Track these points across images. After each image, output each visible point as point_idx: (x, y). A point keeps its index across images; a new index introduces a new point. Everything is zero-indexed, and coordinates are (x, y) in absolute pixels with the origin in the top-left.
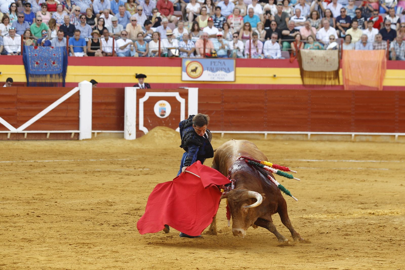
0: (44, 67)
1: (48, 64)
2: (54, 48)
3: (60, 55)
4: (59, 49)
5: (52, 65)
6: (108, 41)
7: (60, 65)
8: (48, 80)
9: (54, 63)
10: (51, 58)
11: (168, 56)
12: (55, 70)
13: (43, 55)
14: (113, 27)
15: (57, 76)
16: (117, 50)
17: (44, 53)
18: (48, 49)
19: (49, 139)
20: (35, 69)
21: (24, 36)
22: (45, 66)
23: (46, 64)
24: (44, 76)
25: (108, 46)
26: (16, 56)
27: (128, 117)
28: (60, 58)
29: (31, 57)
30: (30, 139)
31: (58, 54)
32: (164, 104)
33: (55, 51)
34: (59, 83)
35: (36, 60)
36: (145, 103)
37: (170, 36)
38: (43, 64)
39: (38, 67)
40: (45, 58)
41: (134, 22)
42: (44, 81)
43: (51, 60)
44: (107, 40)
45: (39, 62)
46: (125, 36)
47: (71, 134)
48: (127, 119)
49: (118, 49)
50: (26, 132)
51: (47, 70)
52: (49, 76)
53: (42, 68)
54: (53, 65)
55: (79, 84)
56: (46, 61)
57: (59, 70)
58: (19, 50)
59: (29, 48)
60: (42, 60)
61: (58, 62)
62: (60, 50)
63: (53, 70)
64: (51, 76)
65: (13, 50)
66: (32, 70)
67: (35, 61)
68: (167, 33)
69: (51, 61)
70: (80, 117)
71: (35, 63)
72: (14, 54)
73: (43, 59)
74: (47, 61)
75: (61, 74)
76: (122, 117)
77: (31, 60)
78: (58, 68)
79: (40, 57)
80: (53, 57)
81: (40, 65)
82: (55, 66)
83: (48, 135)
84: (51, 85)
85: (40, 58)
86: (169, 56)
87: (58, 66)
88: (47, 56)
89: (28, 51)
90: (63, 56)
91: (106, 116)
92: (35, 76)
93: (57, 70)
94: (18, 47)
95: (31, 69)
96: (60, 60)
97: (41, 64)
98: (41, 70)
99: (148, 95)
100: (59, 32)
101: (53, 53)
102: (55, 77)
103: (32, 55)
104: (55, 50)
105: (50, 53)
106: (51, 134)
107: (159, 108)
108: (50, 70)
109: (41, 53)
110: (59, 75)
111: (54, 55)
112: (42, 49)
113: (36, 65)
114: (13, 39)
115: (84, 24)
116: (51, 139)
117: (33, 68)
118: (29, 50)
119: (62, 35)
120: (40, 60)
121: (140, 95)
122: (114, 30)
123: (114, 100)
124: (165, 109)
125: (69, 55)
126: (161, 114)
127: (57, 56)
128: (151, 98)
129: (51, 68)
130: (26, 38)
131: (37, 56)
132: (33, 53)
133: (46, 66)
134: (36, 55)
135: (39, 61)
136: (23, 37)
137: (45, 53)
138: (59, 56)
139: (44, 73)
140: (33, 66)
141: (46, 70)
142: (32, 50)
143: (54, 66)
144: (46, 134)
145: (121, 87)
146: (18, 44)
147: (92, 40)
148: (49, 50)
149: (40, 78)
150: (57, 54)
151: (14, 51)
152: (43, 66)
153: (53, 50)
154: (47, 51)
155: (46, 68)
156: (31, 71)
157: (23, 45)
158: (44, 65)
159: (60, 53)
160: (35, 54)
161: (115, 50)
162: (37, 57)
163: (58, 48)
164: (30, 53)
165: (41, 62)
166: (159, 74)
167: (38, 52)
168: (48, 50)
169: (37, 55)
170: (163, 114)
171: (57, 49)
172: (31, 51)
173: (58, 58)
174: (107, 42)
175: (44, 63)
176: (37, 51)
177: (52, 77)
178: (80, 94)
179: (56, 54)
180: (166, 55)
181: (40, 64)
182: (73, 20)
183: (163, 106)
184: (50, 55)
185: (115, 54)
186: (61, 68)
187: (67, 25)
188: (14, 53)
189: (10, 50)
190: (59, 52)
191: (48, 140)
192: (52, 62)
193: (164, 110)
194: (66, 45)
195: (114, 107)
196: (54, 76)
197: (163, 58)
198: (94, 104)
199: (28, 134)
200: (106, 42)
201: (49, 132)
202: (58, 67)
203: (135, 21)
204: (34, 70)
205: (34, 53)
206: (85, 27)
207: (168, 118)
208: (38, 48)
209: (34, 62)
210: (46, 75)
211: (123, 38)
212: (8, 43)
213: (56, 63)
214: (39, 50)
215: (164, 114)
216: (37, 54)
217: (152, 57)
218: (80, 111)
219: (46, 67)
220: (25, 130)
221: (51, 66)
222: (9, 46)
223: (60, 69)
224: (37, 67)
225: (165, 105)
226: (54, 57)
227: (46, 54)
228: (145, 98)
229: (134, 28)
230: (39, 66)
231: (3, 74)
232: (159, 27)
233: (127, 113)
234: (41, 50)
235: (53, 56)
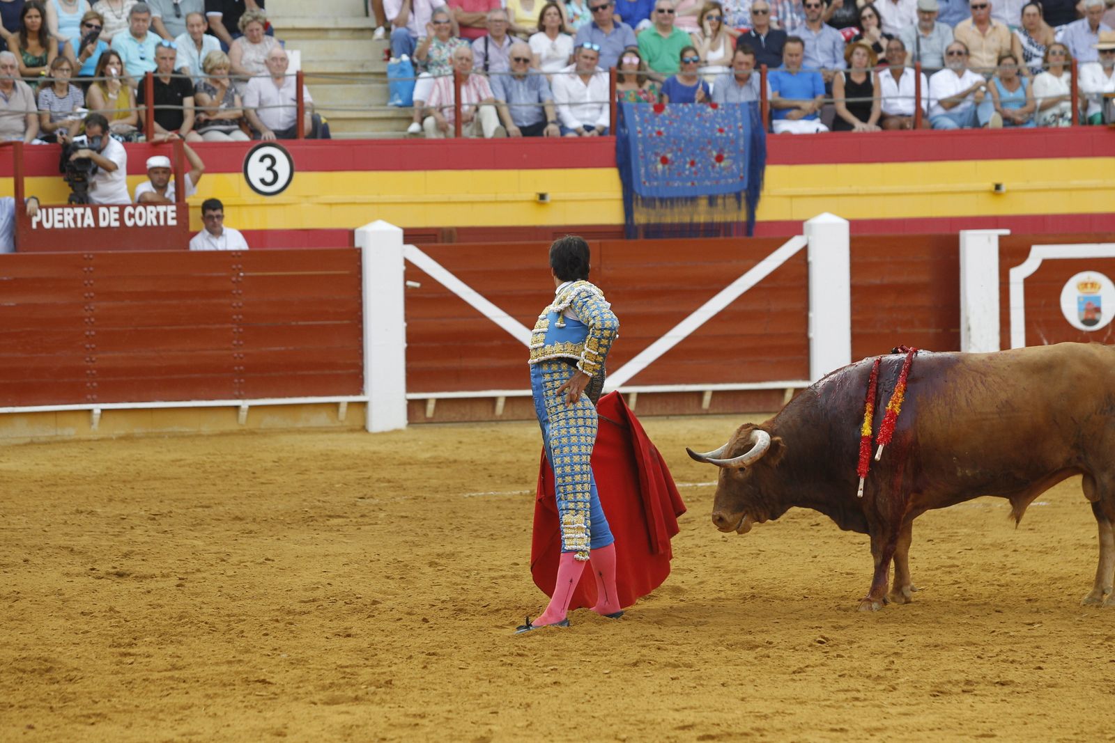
0: (687, 172)
1: (700, 162)
2: (720, 107)
3: (741, 129)
4: (735, 111)
5: (713, 166)
6: (903, 78)
7: (741, 165)
8: (702, 214)
9: (720, 159)
10: (709, 143)
11: (1103, 122)
12: (723, 182)
13: (684, 134)
14: (920, 33)
15: (731, 202)
16: (928, 105)
17: (685, 126)
18: (699, 112)
19: (710, 412)
20: (656, 179)
21: (619, 71)
22: (689, 169)
23: (693, 163)
24: (689, 203)
25: (901, 94)
26: (591, 141)
27: (973, 331)
28: (741, 142)
29: (644, 140)
30: (647, 412)
31: (733, 128)
32: (1093, 285)
33: (723, 118)
34: (738, 223)
35: (659, 151)
36: (1028, 282)
37: (1108, 53)
38: (685, 163)
39: (667, 172)
40: (690, 141)
41: (982, 12)
42: (687, 219)
43: (710, 147)
44: (897, 75)
45: (669, 156)
46: (958, 58)
47: (782, 391)
48: (970, 337)
49: (933, 103)
50: (634, 390)
51: (696, 183)
52: (703, 203)
53: (679, 174)
54: (717, 165)
55: (805, 225)
56: (693, 154)
57: (739, 179)
58: (604, 120)
59: (635, 111)
60: (680, 150)
61: (734, 155)
62: (738, 114)
63: (718, 181)
64: (712, 201)
65: (583, 119)
66: (647, 184)
67: (657, 154)
68: (1101, 42)
69: (710, 151)
70: (812, 335)
71: (656, 161)
72: (586, 134)
73: (683, 146)
74: (698, 151)
75: (743, 195)
76: (952, 330)
77: (644, 151)
78: (733, 176)
79: (672, 139)
80: (717, 139)
81: (673, 167)
82: (723, 169)
83: (707, 399)
84: (711, 230)
85: (674, 143)
86: (1107, 121)
87: (734, 167)
88: (697, 135)
89: (634, 119)
90: (749, 132)
91: (900, 330)
92: (658, 204)
93: (730, 181)
94: (601, 109)
95: (643, 180)
96: (742, 148)
97: (676, 164)
98: (676, 185)
99: (1039, 254)
100: (740, 54)
101: (718, 126)
102: (724, 205)
103: (648, 135)
104: (721, 114)
105: (708, 125)
106: (715, 393)
107: (1079, 298)
108: (708, 183)
109: (675, 125)
110: (738, 196)
111: (721, 131)
112: (680, 114)
113: (660, 166)
114: (587, 84)
115: (817, 24)
116: (716, 411)
117: (649, 176)
118: (637, 119)
119: (747, 64)
120: (675, 148)
121: (1011, 254)
122: (922, 42)
123: (923, 278)
124: (1098, 299)
125: (771, 131)
126: (1083, 317)
127: (731, 135)
128: (1047, 264)
129: (712, 175)
130: (626, 77)
131: (663, 137)
132: (650, 128)
133: (694, 169)
134: (659, 133)
135: (672, 151)
136: (617, 77)
137: (690, 124)
138: (738, 136)
139: (689, 194)
140: (650, 171)
141: (693, 184)
142: (647, 115)
143: (720, 167)
144: (700, 394)
145: (946, 232)
146: (601, 99)
147: (847, 75)
148: (704, 114)
149: (676, 210)
150: (730, 127)
151: (588, 123)
152: (685, 169)
153: (716, 115)
154: (697, 119)
155: (693, 176)
156: (644, 187)
157: (617, 100)
158: (688, 166)
159: (740, 124)
160: (657, 128)
161: (924, 105)
162: (662, 141)
163: (734, 105)
164: (642, 126)
165: (675, 155)
166: (1075, 183)
167: (667, 122)
168: (700, 115)
169: (665, 134)
170: (1090, 316)
171: (731, 111)
172: (644, 121)
173: (733, 142)
174: (898, 82)
175: (688, 160)
176: (663, 119)
177: (716, 205)
178: (810, 258)
179: (726, 129)
180: (1099, 118)
181: (673, 163)
182: (780, 8)
183: (1089, 289)
184: (706, 131)
185: (925, 122)
186: (745, 174)
187: (759, 32)
188: (589, 128)
189: (574, 121)
190: (736, 121)
191: (706, 414)
192: (715, 153)
193: (1096, 305)
194: (759, 99)
195: (924, 300)
196: (720, 201)
197: (1087, 127)
198: (857, 291)
199: (640, 395)
200: (893, 82)
201: (709, 388)
202: (735, 170)
203: (983, 6)
204: (655, 183)
205: (653, 126)
206: (821, 31)
207: (1109, 333)
208: (667, 110)
209: (653, 159)
210: (693, 199)
211: (953, 66)
212: (570, 95)
213: (728, 158)
214: (670, 115)
215: (1097, 316)
216: (662, 129)
217: (1049, 127)
218: (811, 315)
219: (696, 173)
220: (632, 381)
221: (710, 168)
222: (570, 105)
223: (742, 178)
224: (664, 172)
225: (1100, 288)
226: (721, 138)
227: (693, 127)
228: (1031, 265)
229: (983, 32)
230: (669, 169)
231: (552, 201)
232: (1072, 26)
233: (967, 319)
234: (677, 116)
235: (718, 134)
